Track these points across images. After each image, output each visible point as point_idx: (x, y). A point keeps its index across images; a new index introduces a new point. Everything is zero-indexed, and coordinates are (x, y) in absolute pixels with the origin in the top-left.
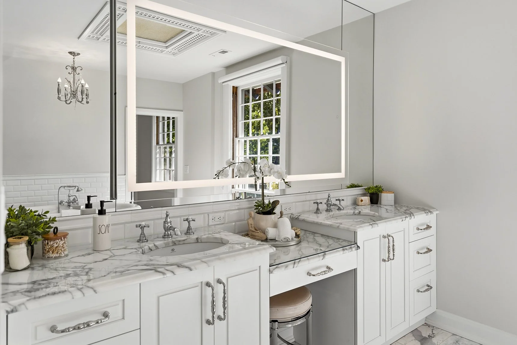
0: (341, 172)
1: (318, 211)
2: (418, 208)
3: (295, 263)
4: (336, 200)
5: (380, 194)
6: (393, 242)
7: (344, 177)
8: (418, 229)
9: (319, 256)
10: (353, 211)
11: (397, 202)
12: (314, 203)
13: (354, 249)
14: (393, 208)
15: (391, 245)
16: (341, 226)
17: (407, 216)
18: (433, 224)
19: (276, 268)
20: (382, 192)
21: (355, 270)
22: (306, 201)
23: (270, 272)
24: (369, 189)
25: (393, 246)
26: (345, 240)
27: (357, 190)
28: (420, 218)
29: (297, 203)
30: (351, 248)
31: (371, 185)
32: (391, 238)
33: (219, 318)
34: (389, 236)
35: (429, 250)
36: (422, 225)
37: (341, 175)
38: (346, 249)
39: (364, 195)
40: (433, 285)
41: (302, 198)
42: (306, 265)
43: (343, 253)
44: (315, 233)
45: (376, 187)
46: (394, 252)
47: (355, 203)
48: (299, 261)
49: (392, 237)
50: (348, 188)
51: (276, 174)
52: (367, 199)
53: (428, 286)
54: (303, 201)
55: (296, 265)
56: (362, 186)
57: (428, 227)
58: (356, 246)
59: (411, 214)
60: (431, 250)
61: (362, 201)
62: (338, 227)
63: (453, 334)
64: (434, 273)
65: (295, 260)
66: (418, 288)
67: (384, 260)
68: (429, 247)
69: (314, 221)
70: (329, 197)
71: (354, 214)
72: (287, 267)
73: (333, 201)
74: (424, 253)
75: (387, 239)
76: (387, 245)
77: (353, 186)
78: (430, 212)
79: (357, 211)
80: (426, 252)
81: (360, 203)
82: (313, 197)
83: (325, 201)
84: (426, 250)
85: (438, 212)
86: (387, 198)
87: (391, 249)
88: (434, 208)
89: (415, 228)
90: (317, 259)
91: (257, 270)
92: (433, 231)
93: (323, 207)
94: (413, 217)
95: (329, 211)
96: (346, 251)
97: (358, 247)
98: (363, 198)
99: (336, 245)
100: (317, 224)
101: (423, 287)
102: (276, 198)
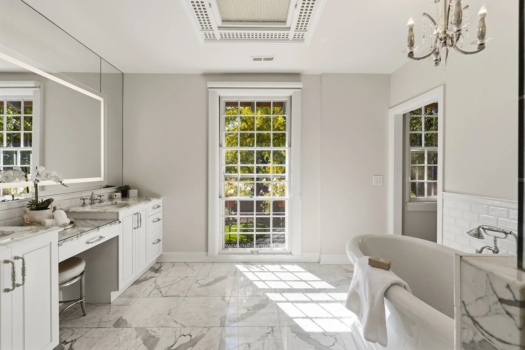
0: (101, 177)
1: (84, 205)
2: (152, 197)
3: (78, 237)
4: (98, 196)
5: (128, 190)
6: (140, 216)
7: (103, 180)
8: (153, 208)
9: (95, 230)
10: (111, 202)
11: (139, 195)
12: (81, 199)
13: (117, 223)
14: (137, 198)
15: (139, 218)
16: (107, 210)
17: (148, 201)
18: (161, 205)
19: (64, 242)
20: (129, 189)
21: (117, 237)
22: (73, 199)
23: (59, 245)
24: (120, 188)
25: (141, 218)
26: (109, 220)
27: (111, 189)
28: (155, 202)
29: (65, 201)
30: (115, 222)
31: (121, 185)
32: (139, 215)
33: (18, 285)
34: (138, 213)
35: (159, 220)
36: (155, 206)
37: (101, 179)
38: (112, 224)
39: (117, 192)
40: (161, 239)
41: (70, 196)
42: (86, 237)
43: (111, 226)
44: (84, 219)
45: (126, 186)
46: (141, 222)
47: (111, 198)
48: (81, 235)
49: (140, 213)
50: (104, 188)
51: (53, 179)
52: (119, 195)
53: (158, 240)
54: (71, 199)
55: (79, 238)
56: (115, 187)
57: (159, 206)
58: (119, 221)
59: (150, 200)
60: (160, 219)
61: (116, 196)
62: (105, 212)
63: (171, 262)
64: (162, 232)
65: (78, 235)
66: (153, 242)
67: (135, 228)
68: (159, 218)
69: (83, 211)
70: (92, 194)
71: (112, 204)
72: (72, 240)
73: (96, 197)
74: (157, 221)
75: (137, 215)
76: (137, 219)
77: (107, 187)
78: (159, 198)
79: (114, 202)
80: (158, 221)
81: (115, 197)
82: (79, 195)
83: (90, 197)
84: (157, 220)
85: (163, 198)
86: (133, 193)
87: (140, 221)
88: (161, 196)
89: (152, 208)
90: (94, 232)
91: (48, 245)
92: (161, 208)
93: (88, 201)
94: (151, 201)
95: (93, 204)
96: (112, 225)
97: (120, 222)
98: (117, 194)
99: (104, 223)
100: (87, 212)
101: (156, 241)
102: (51, 197)
